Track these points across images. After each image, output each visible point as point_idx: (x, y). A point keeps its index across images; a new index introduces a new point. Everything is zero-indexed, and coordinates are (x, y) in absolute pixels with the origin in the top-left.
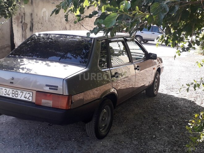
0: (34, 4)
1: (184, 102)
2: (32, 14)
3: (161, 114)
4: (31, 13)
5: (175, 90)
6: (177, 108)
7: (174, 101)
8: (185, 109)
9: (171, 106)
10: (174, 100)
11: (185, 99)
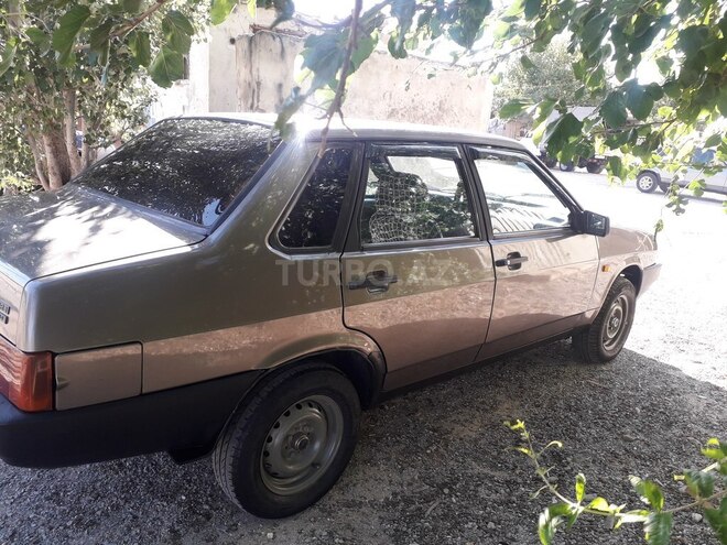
0: (288, 58)
1: (711, 401)
2: (280, 86)
3: (591, 440)
4: (278, 82)
5: (697, 347)
6: (669, 425)
7: (672, 392)
8: (704, 431)
9: (652, 409)
10: (674, 386)
11: (717, 388)
